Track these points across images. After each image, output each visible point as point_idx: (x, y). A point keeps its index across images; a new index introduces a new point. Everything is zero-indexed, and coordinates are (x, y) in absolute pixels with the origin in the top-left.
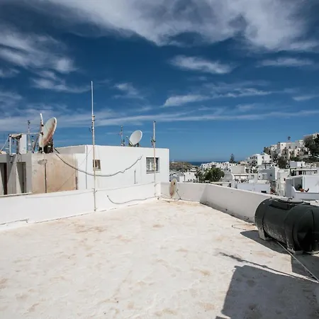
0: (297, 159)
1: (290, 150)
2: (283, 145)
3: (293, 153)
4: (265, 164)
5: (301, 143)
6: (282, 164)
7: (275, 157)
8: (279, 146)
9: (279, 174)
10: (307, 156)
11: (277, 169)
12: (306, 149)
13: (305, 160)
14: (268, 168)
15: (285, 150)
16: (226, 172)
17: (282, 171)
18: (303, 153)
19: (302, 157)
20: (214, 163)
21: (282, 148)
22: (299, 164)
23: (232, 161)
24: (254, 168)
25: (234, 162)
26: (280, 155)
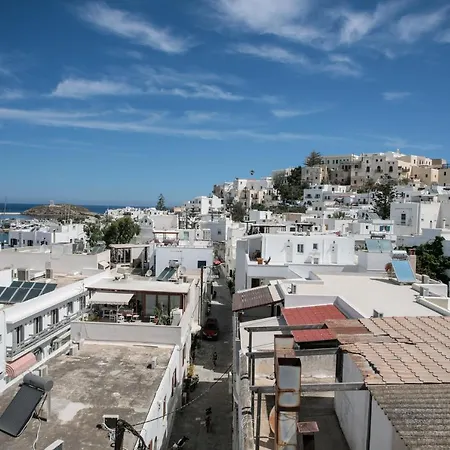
0: (260, 207)
1: (252, 192)
2: (243, 184)
3: (256, 197)
4: (212, 213)
5: (269, 182)
6: (238, 214)
7: (229, 202)
8: (236, 184)
9: (230, 230)
10: (275, 203)
11: (229, 222)
12: (275, 192)
13: (272, 209)
14: (216, 220)
15: (245, 191)
16: (143, 226)
17: (237, 225)
18: (270, 197)
19: (268, 205)
20: (129, 209)
21: (241, 188)
22: (262, 215)
23: (160, 207)
24: (193, 220)
25: (164, 209)
26: (237, 199)
